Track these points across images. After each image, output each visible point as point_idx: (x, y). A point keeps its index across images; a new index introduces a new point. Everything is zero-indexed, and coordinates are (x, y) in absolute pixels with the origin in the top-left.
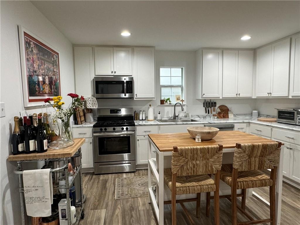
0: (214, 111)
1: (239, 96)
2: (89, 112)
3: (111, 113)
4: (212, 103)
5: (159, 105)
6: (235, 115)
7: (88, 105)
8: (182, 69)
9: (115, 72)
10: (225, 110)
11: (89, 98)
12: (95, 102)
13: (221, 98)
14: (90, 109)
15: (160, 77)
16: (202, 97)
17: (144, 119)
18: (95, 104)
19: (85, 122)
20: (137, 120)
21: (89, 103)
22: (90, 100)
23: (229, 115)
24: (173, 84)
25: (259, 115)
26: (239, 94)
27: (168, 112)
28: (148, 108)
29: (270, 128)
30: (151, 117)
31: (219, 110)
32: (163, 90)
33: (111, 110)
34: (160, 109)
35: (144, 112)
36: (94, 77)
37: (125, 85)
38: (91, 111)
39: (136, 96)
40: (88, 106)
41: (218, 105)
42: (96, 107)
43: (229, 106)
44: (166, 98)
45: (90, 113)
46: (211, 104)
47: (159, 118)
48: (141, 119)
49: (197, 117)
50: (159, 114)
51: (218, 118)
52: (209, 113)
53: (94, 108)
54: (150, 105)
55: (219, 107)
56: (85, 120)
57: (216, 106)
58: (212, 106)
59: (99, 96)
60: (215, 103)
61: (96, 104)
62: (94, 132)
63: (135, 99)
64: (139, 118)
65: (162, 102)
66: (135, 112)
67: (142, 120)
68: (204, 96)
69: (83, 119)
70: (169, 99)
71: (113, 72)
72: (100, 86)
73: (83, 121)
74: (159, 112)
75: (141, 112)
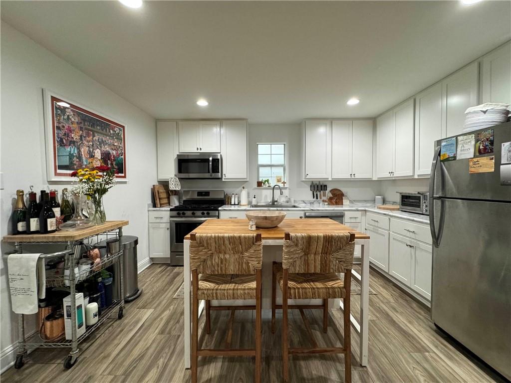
0: (324, 195)
1: (354, 176)
2: (173, 194)
3: (198, 196)
4: (321, 186)
5: (255, 188)
6: (351, 202)
8: (284, 144)
9: (201, 149)
10: (338, 195)
11: (172, 178)
12: (177, 183)
13: (330, 179)
14: (175, 190)
15: (259, 156)
16: (305, 178)
17: (236, 203)
19: (169, 205)
20: (228, 204)
21: (171, 184)
22: (172, 180)
23: (344, 201)
24: (273, 163)
25: (384, 201)
26: (354, 175)
27: (266, 196)
28: (241, 191)
29: (387, 218)
30: (244, 201)
31: (330, 195)
32: (261, 170)
33: (198, 193)
34: (257, 192)
35: (236, 195)
36: (178, 155)
37: (211, 163)
38: (175, 193)
39: (225, 176)
41: (329, 189)
42: (178, 188)
43: (344, 190)
44: (264, 179)
45: (175, 195)
46: (319, 186)
47: (254, 203)
48: (233, 203)
49: (302, 202)
50: (255, 198)
51: (329, 204)
52: (317, 198)
53: (177, 189)
54: (243, 188)
55: (331, 191)
56: (168, 202)
57: (326, 190)
58: (322, 190)
59: (183, 175)
60: (326, 186)
61: (178, 185)
62: (171, 217)
63: (223, 180)
64: (231, 202)
65: (260, 184)
66: (226, 195)
67: (235, 204)
68: (308, 177)
69: (166, 201)
70: (268, 181)
71: (199, 149)
72: (183, 165)
73: (166, 204)
74: (255, 195)
75: (233, 195)
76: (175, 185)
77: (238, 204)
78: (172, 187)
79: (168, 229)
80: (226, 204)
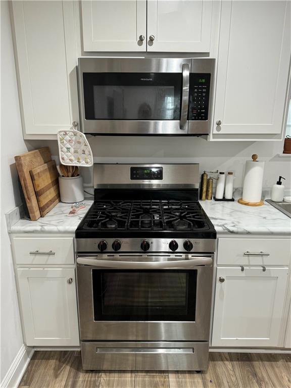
2: (70, 174)
3: (132, 178)
5: (278, 156)
7: (65, 156)
9: (152, 40)
11: (66, 134)
12: (83, 147)
17: (229, 196)
18: (84, 152)
19: (60, 201)
21: (65, 150)
22: (68, 138)
28: (247, 168)
30: (253, 193)
33: (133, 169)
34: (284, 167)
35: (231, 176)
36: (80, 60)
37: (186, 88)
39: (219, 129)
40: (63, 159)
42: (86, 162)
45: (72, 176)
47: (276, 197)
48: (220, 196)
50: (279, 183)
53: (83, 164)
54: (254, 158)
56: (59, 197)
59: (94, 125)
61: (87, 152)
62: (80, 253)
63: (211, 139)
64: (215, 194)
66: (203, 176)
67: (224, 199)
69: (51, 194)
71: (144, 42)
73: (52, 201)
74: (280, 177)
75: (223, 176)
76: (76, 152)
77: (233, 200)
78: (67, 158)
79: (70, 282)
80: (201, 199)
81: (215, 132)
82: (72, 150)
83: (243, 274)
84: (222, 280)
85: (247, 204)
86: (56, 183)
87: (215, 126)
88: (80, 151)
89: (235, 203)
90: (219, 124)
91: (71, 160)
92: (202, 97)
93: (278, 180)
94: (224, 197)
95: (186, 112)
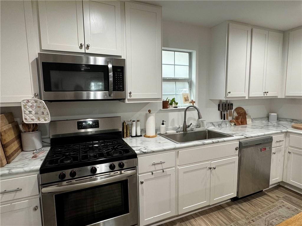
0: (230, 115)
2: (31, 130)
3: (78, 128)
5: (160, 110)
6: (252, 120)
7: (27, 117)
8: (190, 54)
9: (88, 46)
10: (242, 114)
11: (28, 101)
12: (42, 110)
13: (247, 98)
15: (163, 66)
16: (226, 97)
17: (139, 134)
18: (43, 113)
20: (127, 136)
21: (27, 112)
22: (30, 104)
23: (247, 120)
24: (177, 76)
26: (268, 93)
27: (173, 120)
28: (146, 117)
30: (151, 131)
31: (235, 114)
32: (165, 85)
33: (79, 123)
35: (139, 122)
36: (39, 54)
37: (111, 74)
39: (130, 96)
40: (26, 119)
42: (45, 120)
43: (246, 108)
44: (170, 98)
46: (227, 105)
47: (163, 132)
48: (134, 134)
51: (235, 125)
52: (224, 119)
53: (42, 121)
54: (149, 111)
55: (237, 109)
56: (21, 148)
57: (232, 109)
58: (229, 109)
60: (232, 104)
61: (45, 113)
62: (42, 185)
63: (127, 102)
64: (131, 133)
65: (165, 104)
66: (123, 123)
69: (15, 146)
70: (173, 100)
71: (83, 47)
73: (16, 151)
74: (163, 121)
75: (134, 123)
76: (36, 113)
77: (141, 136)
78: (29, 118)
79: (35, 209)
80: (123, 137)
81: (129, 98)
82: (33, 112)
83: (153, 176)
84: (142, 183)
85: (149, 137)
86: (19, 137)
87: (128, 94)
88: (40, 113)
89: (143, 138)
90: (130, 93)
91: (32, 119)
92: (120, 78)
93: (162, 123)
94: (136, 135)
95: (112, 87)
